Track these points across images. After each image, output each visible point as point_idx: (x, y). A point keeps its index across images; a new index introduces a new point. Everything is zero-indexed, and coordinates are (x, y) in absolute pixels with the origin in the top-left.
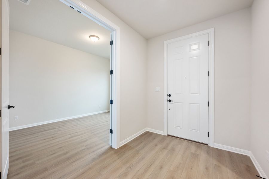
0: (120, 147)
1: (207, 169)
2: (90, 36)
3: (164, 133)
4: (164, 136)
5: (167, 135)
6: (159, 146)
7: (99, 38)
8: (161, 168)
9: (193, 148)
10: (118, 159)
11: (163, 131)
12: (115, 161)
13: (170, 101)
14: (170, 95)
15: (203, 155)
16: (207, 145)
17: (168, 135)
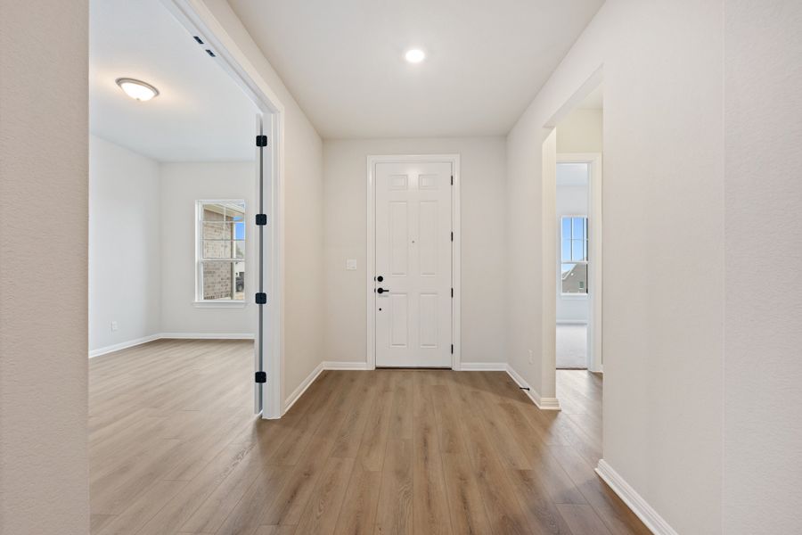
0: (287, 413)
1: (464, 400)
2: (119, 81)
3: (368, 366)
4: (370, 372)
5: (374, 368)
6: (373, 390)
7: (157, 93)
8: (400, 419)
9: (432, 379)
10: (303, 432)
11: (366, 361)
12: (299, 438)
13: (380, 291)
14: (380, 279)
15: (451, 385)
16: (450, 369)
17: (377, 368)
